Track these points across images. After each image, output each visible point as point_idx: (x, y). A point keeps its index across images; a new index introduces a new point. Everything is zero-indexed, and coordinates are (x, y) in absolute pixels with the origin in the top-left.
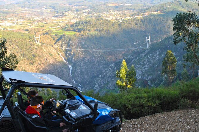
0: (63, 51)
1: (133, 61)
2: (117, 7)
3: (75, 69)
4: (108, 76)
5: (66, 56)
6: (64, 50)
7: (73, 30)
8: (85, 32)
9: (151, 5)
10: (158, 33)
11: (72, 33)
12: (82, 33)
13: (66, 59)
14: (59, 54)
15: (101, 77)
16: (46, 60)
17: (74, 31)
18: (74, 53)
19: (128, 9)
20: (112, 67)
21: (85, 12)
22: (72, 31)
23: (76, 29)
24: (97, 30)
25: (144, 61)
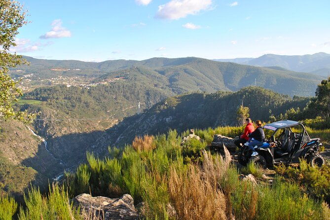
0: (32, 124)
1: (129, 127)
2: (65, 72)
3: (52, 143)
4: (103, 145)
5: (36, 129)
6: (32, 122)
7: (35, 98)
8: (53, 100)
9: (99, 70)
10: (128, 99)
11: (36, 102)
12: (49, 101)
13: (37, 132)
14: (27, 128)
15: (95, 148)
16: (16, 135)
17: (37, 99)
18: (46, 125)
19: (79, 75)
20: (105, 135)
21: (27, 78)
22: (35, 100)
23: (40, 98)
24: (65, 98)
25: (143, 126)
